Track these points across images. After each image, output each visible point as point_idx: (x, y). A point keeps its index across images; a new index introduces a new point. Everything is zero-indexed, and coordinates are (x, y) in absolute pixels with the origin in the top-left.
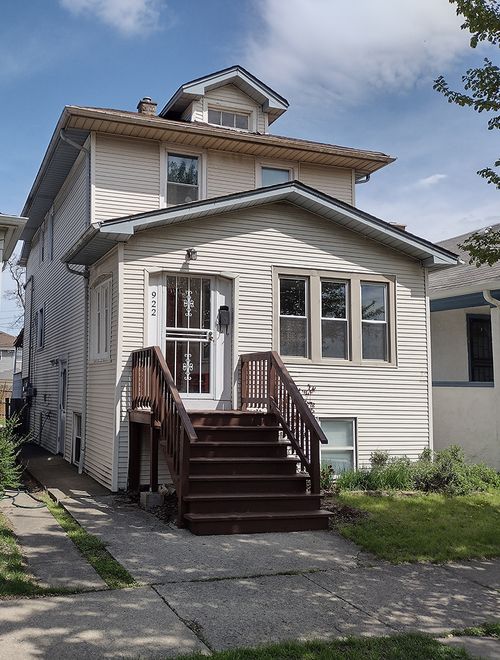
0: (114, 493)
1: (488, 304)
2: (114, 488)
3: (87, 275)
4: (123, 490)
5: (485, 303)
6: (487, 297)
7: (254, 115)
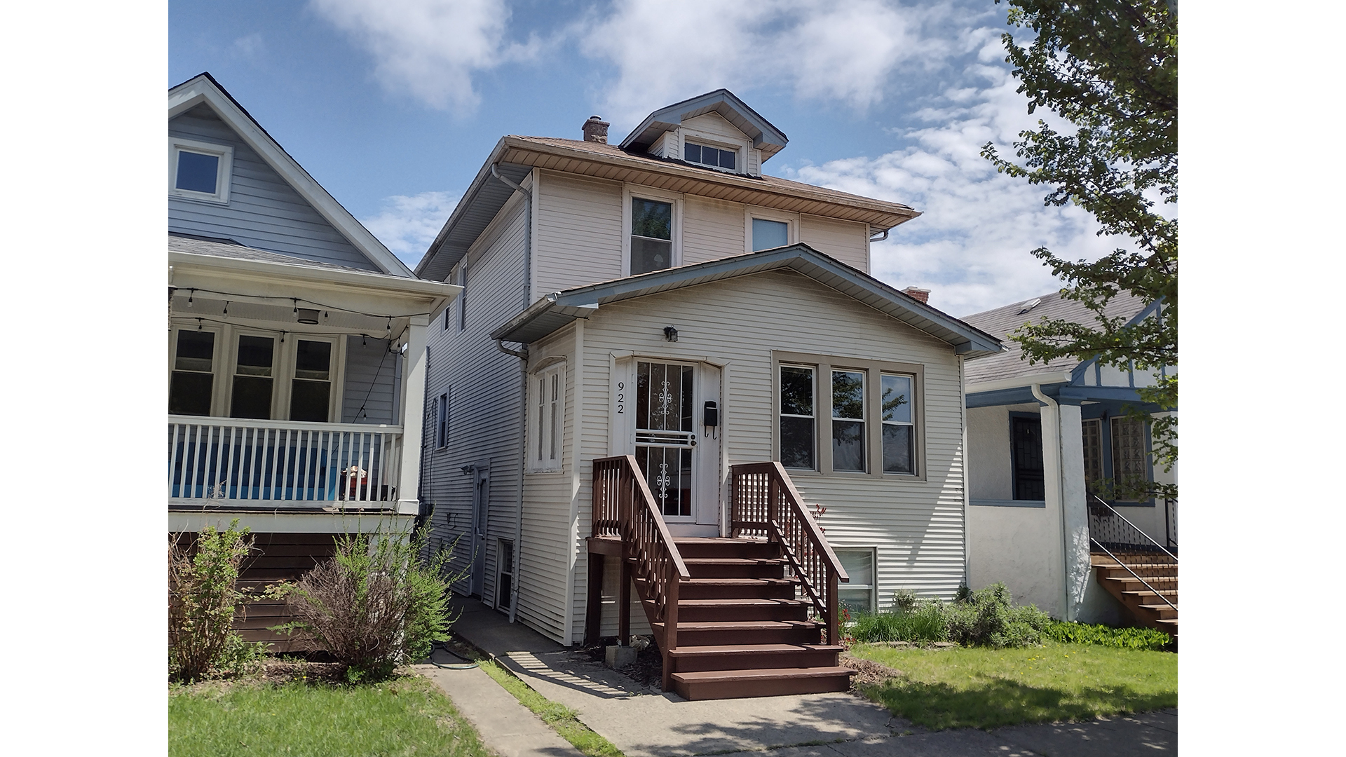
0: (568, 648)
1: (1037, 401)
2: (567, 642)
3: (525, 358)
4: (578, 644)
5: (1033, 400)
6: (1036, 393)
7: (744, 151)
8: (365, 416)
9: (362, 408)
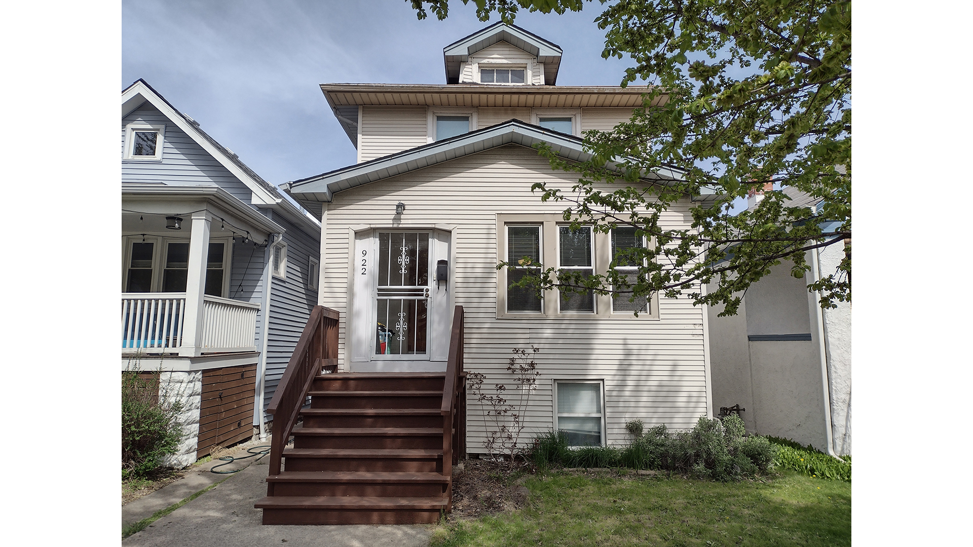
7: (529, 67)
8: (242, 290)
9: (240, 285)
